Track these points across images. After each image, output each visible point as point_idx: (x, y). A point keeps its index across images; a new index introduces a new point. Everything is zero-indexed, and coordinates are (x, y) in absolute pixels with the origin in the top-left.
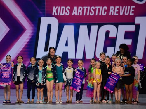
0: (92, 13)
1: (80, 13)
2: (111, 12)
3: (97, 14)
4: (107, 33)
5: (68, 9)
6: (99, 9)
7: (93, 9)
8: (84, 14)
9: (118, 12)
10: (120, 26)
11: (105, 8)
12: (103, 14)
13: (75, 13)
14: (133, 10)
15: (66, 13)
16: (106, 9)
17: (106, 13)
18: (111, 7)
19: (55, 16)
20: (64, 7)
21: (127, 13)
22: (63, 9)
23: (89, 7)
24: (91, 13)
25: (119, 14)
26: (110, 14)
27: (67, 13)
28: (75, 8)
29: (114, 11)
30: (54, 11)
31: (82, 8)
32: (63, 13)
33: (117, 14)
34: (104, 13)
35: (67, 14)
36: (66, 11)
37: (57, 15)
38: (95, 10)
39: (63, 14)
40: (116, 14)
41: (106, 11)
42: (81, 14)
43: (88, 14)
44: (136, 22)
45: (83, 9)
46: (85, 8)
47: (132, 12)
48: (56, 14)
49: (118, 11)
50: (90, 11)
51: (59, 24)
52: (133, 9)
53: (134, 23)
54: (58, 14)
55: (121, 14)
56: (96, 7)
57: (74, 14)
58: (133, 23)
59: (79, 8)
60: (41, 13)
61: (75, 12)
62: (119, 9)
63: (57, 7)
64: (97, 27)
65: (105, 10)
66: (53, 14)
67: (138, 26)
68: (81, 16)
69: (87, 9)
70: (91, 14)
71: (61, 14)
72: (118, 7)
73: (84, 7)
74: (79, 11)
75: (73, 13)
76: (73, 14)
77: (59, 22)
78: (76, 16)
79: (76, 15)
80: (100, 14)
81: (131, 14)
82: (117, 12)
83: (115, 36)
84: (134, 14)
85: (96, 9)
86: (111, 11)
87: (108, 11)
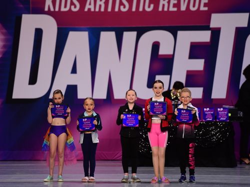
0: (124, 7)
1: (100, 6)
2: (164, 5)
3: (134, 9)
4: (156, 46)
8: (109, 9)
9: (177, 5)
10: (180, 33)
12: (147, 9)
13: (90, 7)
14: (206, 1)
17: (152, 6)
19: (49, 13)
21: (194, 6)
24: (122, 7)
25: (178, 9)
26: (160, 9)
27: (75, 7)
29: (169, 2)
30: (49, 2)
32: (65, 7)
33: (175, 9)
34: (149, 7)
35: (73, 9)
36: (72, 3)
37: (55, 11)
38: (130, 2)
39: (67, 9)
40: (172, 9)
41: (152, 3)
42: (103, 10)
43: (117, 9)
44: (213, 24)
47: (205, 5)
48: (52, 9)
49: (176, 2)
50: (121, 3)
51: (58, 29)
53: (209, 26)
54: (57, 9)
55: (183, 8)
57: (89, 9)
58: (207, 28)
60: (22, 6)
61: (90, 4)
66: (46, 9)
67: (216, 33)
68: (102, 12)
70: (122, 9)
71: (63, 9)
74: (98, 2)
75: (87, 7)
76: (86, 10)
77: (58, 24)
78: (93, 12)
79: (93, 10)
80: (141, 9)
81: (202, 8)
82: (175, 6)
83: (172, 53)
84: (208, 9)
86: (162, 2)
87: (156, 2)
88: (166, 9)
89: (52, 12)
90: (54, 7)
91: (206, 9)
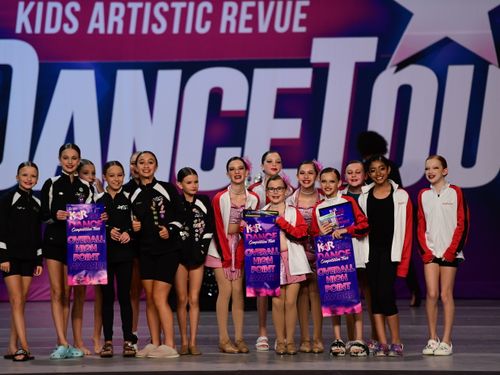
0: (159, 26)
1: (116, 24)
2: (228, 23)
3: (176, 30)
4: (216, 95)
5: (73, 10)
6: (184, 11)
7: (161, 10)
8: (132, 30)
9: (253, 23)
10: (258, 73)
11: (205, 9)
12: (200, 30)
13: (97, 26)
14: (304, 16)
15: (66, 26)
16: (210, 10)
17: (208, 24)
18: (226, 5)
19: (23, 37)
20: (59, 6)
21: (282, 24)
22: (55, 10)
23: (148, 6)
24: (154, 27)
25: (254, 31)
26: (223, 30)
27: (71, 26)
28: (99, 7)
29: (238, 18)
30: (22, 17)
31: (121, 6)
32: (53, 25)
33: (249, 30)
34: (203, 26)
35: (68, 30)
36: (65, 20)
37: (33, 34)
38: (169, 16)
39: (56, 30)
40: (243, 29)
41: (208, 20)
42: (120, 31)
43: (145, 30)
44: (315, 58)
45: (128, 12)
46: (135, 6)
47: (302, 23)
48: (29, 30)
49: (250, 17)
50: (153, 20)
51: (41, 65)
52: (304, 10)
53: (309, 60)
54: (38, 30)
55: (263, 28)
56: (174, 5)
57: (96, 30)
58: (304, 63)
59: (113, 6)
61: (97, 21)
62: (253, 11)
63: (31, 5)
64: (177, 74)
65: (206, 17)
66: (18, 30)
67: (321, 72)
68: (119, 35)
69: (141, 12)
70: (156, 30)
71: (48, 30)
72: (252, 4)
73: (130, 5)
74: (112, 18)
75: (92, 26)
76: (90, 31)
77: (41, 56)
78: (102, 35)
79: (102, 31)
80: (188, 30)
81: (297, 29)
82: (248, 24)
83: (244, 108)
84: (308, 29)
85: (172, 11)
86: (225, 17)
87: (214, 18)
88: (232, 30)
89: (29, 35)
90: (33, 27)
91: (303, 29)
